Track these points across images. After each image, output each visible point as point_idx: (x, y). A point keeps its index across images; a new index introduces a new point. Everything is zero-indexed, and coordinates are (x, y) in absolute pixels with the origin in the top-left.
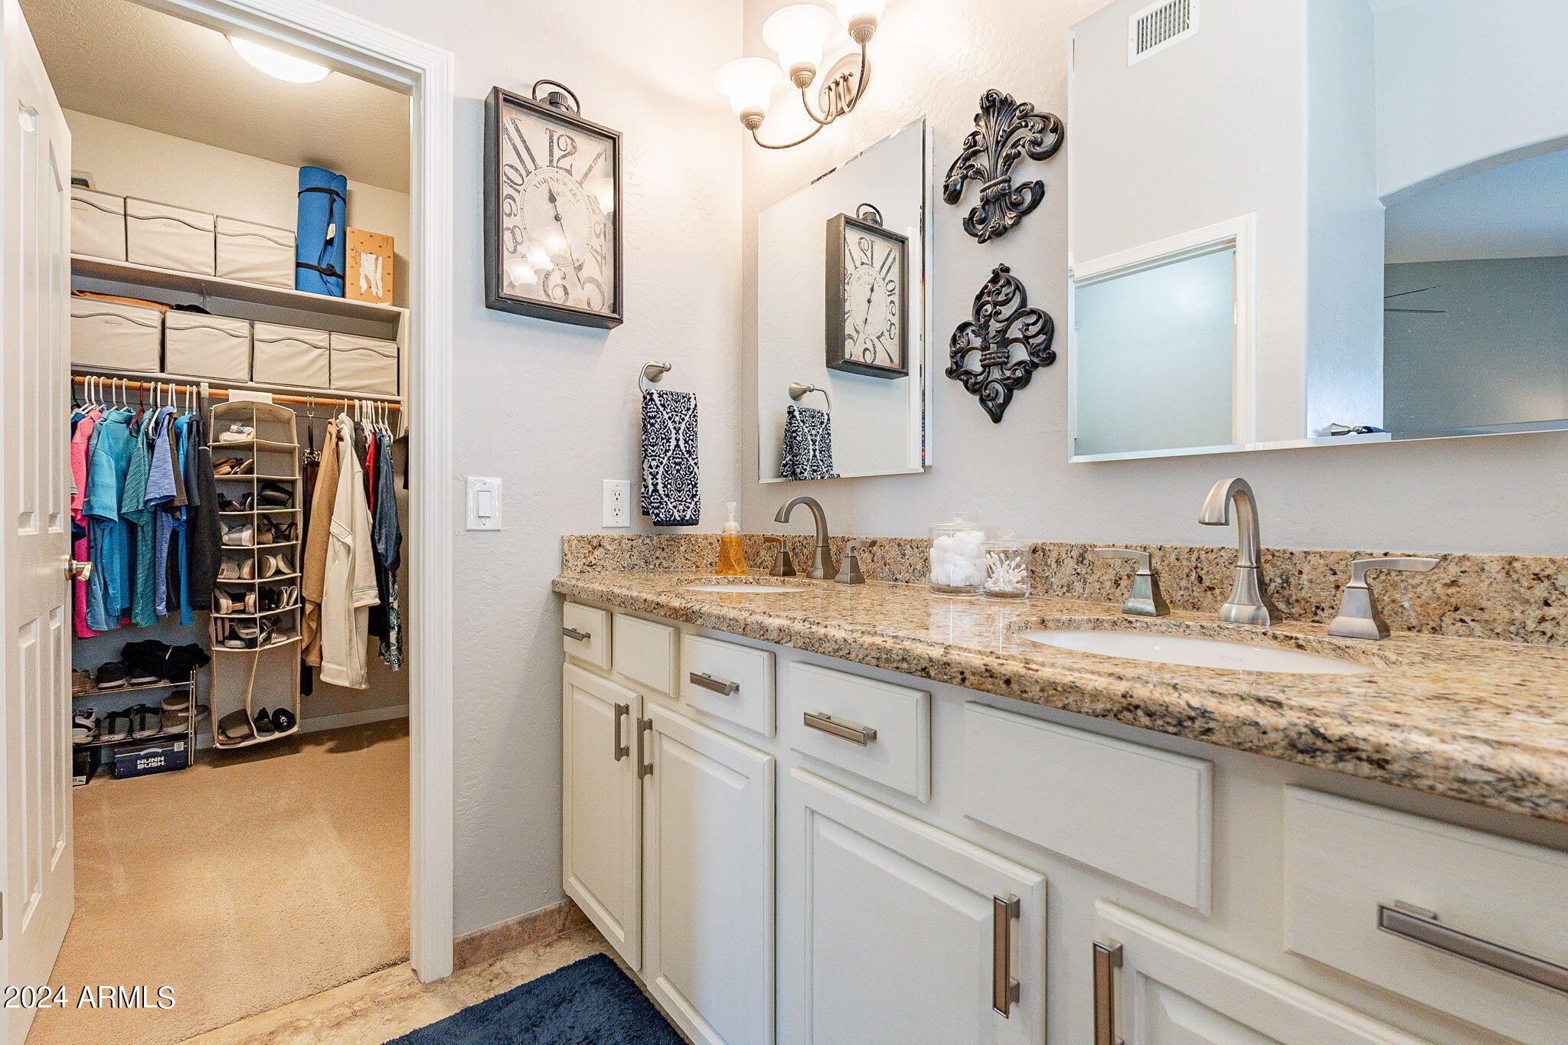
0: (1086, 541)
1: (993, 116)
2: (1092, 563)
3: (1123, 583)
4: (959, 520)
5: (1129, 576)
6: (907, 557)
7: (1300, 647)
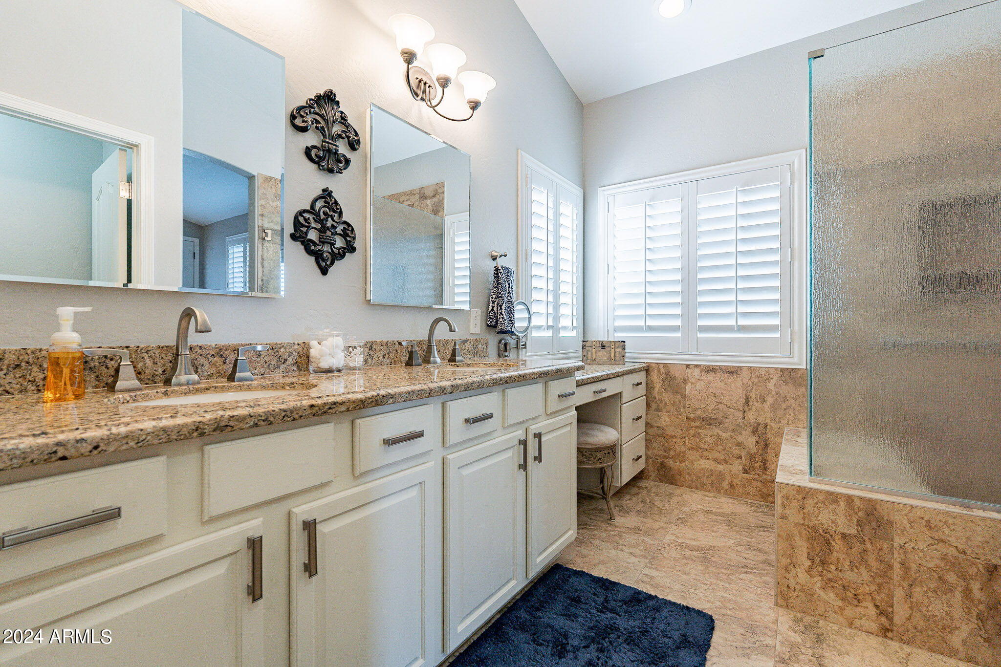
0: (374, 340)
1: (326, 105)
2: (375, 349)
3: (386, 357)
4: (327, 330)
5: (388, 353)
6: (262, 357)
7: (458, 366)
